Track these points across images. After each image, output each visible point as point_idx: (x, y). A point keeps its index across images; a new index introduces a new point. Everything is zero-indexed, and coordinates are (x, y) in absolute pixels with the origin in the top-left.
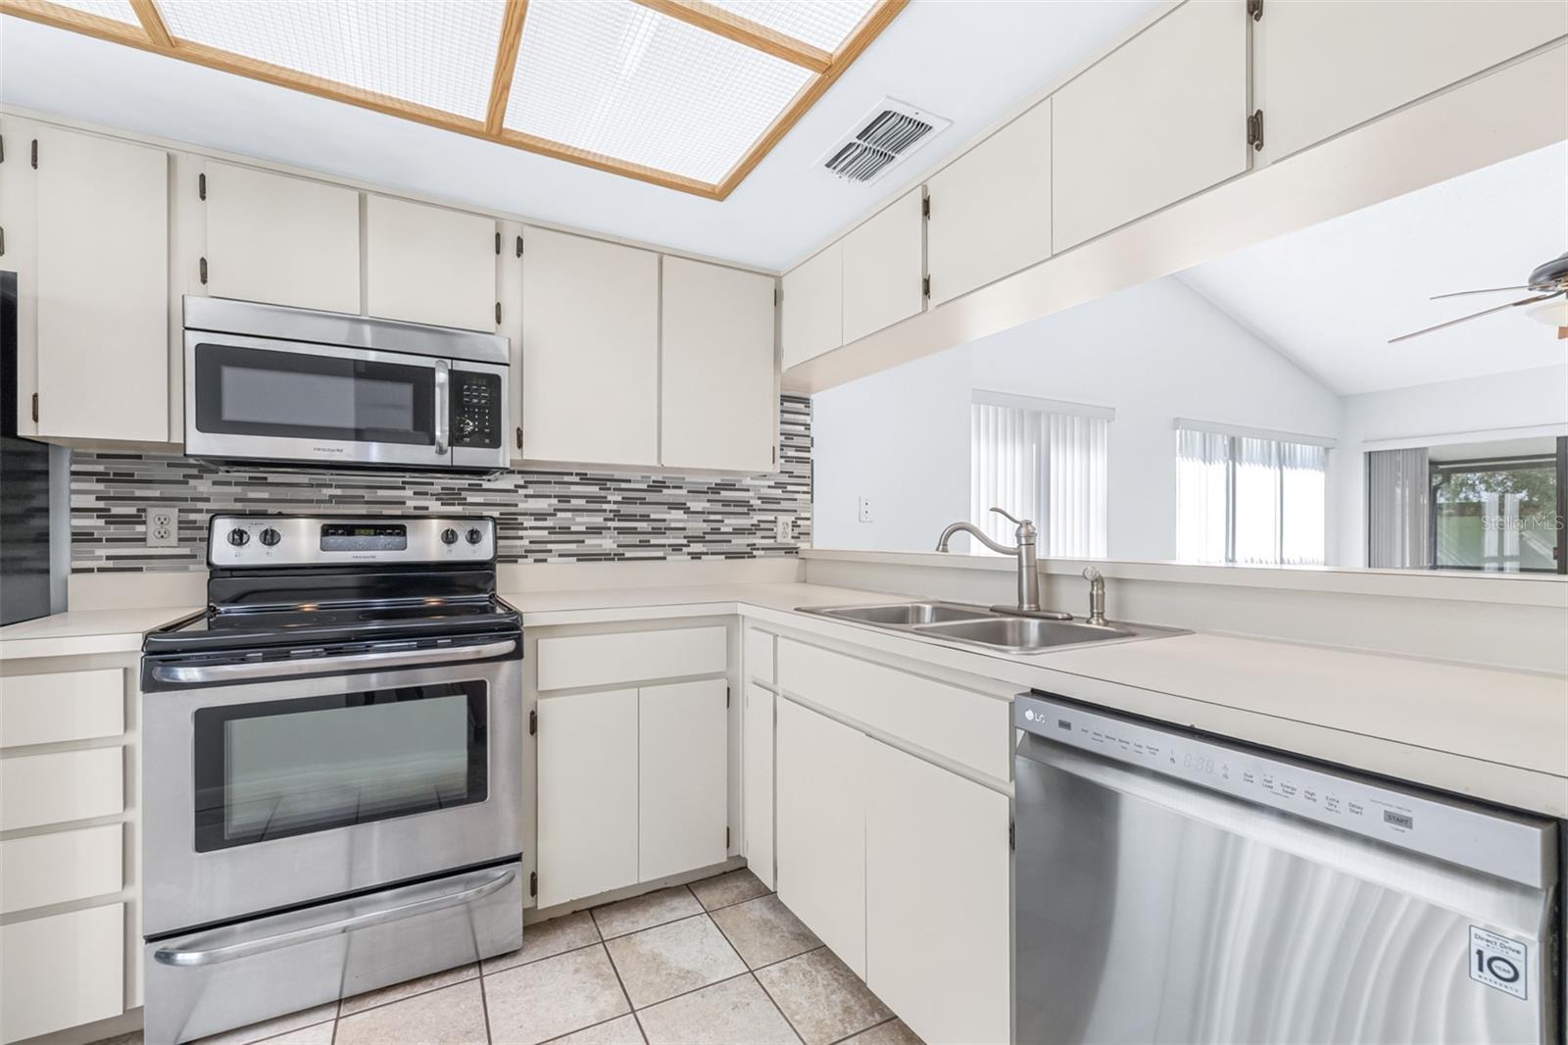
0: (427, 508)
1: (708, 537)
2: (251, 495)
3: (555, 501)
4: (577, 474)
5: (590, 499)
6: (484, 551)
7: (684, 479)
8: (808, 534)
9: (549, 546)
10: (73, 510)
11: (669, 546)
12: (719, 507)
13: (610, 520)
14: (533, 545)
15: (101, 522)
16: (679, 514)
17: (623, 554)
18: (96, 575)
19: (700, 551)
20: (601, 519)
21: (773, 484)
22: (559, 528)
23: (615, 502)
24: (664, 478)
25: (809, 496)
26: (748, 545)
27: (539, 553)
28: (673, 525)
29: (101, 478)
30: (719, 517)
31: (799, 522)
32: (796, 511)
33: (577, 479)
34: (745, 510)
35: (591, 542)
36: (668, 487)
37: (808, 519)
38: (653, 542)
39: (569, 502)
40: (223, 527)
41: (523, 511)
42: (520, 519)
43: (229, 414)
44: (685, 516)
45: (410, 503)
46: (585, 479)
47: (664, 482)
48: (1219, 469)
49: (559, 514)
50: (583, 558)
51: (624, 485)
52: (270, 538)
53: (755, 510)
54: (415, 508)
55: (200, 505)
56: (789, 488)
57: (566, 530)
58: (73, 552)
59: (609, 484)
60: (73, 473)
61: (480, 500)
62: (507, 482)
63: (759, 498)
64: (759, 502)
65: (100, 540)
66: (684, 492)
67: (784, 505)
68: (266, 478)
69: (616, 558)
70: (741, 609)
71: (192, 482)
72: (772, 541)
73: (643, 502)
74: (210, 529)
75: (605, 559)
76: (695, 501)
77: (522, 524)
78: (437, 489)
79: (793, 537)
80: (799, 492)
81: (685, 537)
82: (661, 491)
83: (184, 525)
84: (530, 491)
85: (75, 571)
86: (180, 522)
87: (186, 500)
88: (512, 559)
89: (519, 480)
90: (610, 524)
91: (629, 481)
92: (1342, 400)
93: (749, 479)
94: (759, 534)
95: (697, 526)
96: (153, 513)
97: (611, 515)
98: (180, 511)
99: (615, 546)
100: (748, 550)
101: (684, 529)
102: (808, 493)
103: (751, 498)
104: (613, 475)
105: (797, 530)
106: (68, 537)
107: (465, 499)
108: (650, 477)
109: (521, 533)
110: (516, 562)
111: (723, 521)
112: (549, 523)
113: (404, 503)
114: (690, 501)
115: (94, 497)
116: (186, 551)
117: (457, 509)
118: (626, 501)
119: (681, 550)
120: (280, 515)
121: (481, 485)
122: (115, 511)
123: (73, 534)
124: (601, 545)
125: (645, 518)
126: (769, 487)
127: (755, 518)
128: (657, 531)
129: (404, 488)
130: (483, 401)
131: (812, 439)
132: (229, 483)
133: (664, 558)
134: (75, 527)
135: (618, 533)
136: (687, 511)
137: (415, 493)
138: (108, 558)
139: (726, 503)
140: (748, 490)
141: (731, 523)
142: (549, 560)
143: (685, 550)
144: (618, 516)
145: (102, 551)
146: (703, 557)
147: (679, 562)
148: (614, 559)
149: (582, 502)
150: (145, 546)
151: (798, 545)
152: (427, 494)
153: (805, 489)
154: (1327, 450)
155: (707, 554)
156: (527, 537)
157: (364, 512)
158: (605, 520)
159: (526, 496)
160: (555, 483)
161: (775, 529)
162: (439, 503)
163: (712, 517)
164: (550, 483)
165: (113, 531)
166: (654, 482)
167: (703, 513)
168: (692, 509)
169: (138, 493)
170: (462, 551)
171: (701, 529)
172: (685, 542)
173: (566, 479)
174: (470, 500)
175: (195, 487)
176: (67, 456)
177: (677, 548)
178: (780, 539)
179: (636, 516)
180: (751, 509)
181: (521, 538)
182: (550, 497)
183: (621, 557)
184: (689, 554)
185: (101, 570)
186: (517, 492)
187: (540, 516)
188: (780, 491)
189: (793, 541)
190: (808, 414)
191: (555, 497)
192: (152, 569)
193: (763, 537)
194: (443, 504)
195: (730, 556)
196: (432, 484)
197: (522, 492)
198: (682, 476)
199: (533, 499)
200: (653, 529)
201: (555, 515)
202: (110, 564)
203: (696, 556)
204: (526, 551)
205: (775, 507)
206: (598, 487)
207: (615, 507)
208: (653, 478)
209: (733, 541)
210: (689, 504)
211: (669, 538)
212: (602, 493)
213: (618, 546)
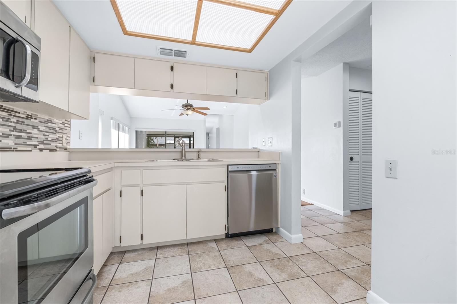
1: (45, 142)
5: (4, 119)
7: (38, 115)
8: (70, 143)
11: (33, 145)
12: (47, 130)
13: (13, 131)
16: (35, 131)
17: (17, 149)
19: (42, 148)
20: (8, 130)
23: (14, 122)
24: (31, 114)
25: (69, 128)
26: (56, 146)
28: (35, 136)
30: (48, 134)
32: (66, 134)
34: (54, 132)
35: (4, 141)
36: (32, 118)
37: (70, 137)
38: (28, 143)
44: (38, 132)
47: (31, 116)
48: (117, 131)
51: (17, 115)
56: (66, 125)
59: (12, 113)
63: (58, 128)
66: (37, 121)
69: (14, 150)
72: (61, 145)
73: (23, 123)
75: (10, 151)
76: (41, 126)
80: (67, 127)
81: (38, 142)
82: (30, 120)
90: (12, 133)
91: (19, 113)
92: (131, 118)
94: (59, 142)
95: (42, 137)
97: (12, 129)
99: (14, 144)
100: (55, 148)
101: (37, 138)
103: (56, 127)
104: (13, 109)
105: (67, 141)
108: (26, 112)
111: (48, 136)
118: (18, 122)
124: (8, 144)
125: (25, 131)
126: (61, 124)
127: (57, 135)
128: (29, 138)
133: (31, 151)
135: (15, 138)
136: (39, 130)
139: (50, 128)
140: (55, 124)
141: (52, 136)
143: (38, 147)
144: (15, 129)
146: (43, 150)
147: (36, 151)
148: (13, 151)
151: (67, 147)
153: (69, 126)
154: (129, 129)
155: (44, 149)
158: (10, 131)
161: (62, 140)
163: (46, 133)
166: (28, 115)
167: (43, 131)
168: (40, 130)
172: (37, 143)
177: (35, 146)
178: (63, 144)
179: (21, 130)
180: (56, 131)
183: (16, 150)
184: (39, 149)
188: (63, 126)
189: (67, 145)
193: (59, 143)
195: (52, 150)
198: (37, 114)
200: (28, 137)
203: (41, 150)
205: (62, 131)
206: (7, 113)
207: (13, 125)
208: (28, 113)
209: (52, 144)
210: (39, 127)
211: (33, 141)
212: (9, 117)
213: (15, 144)
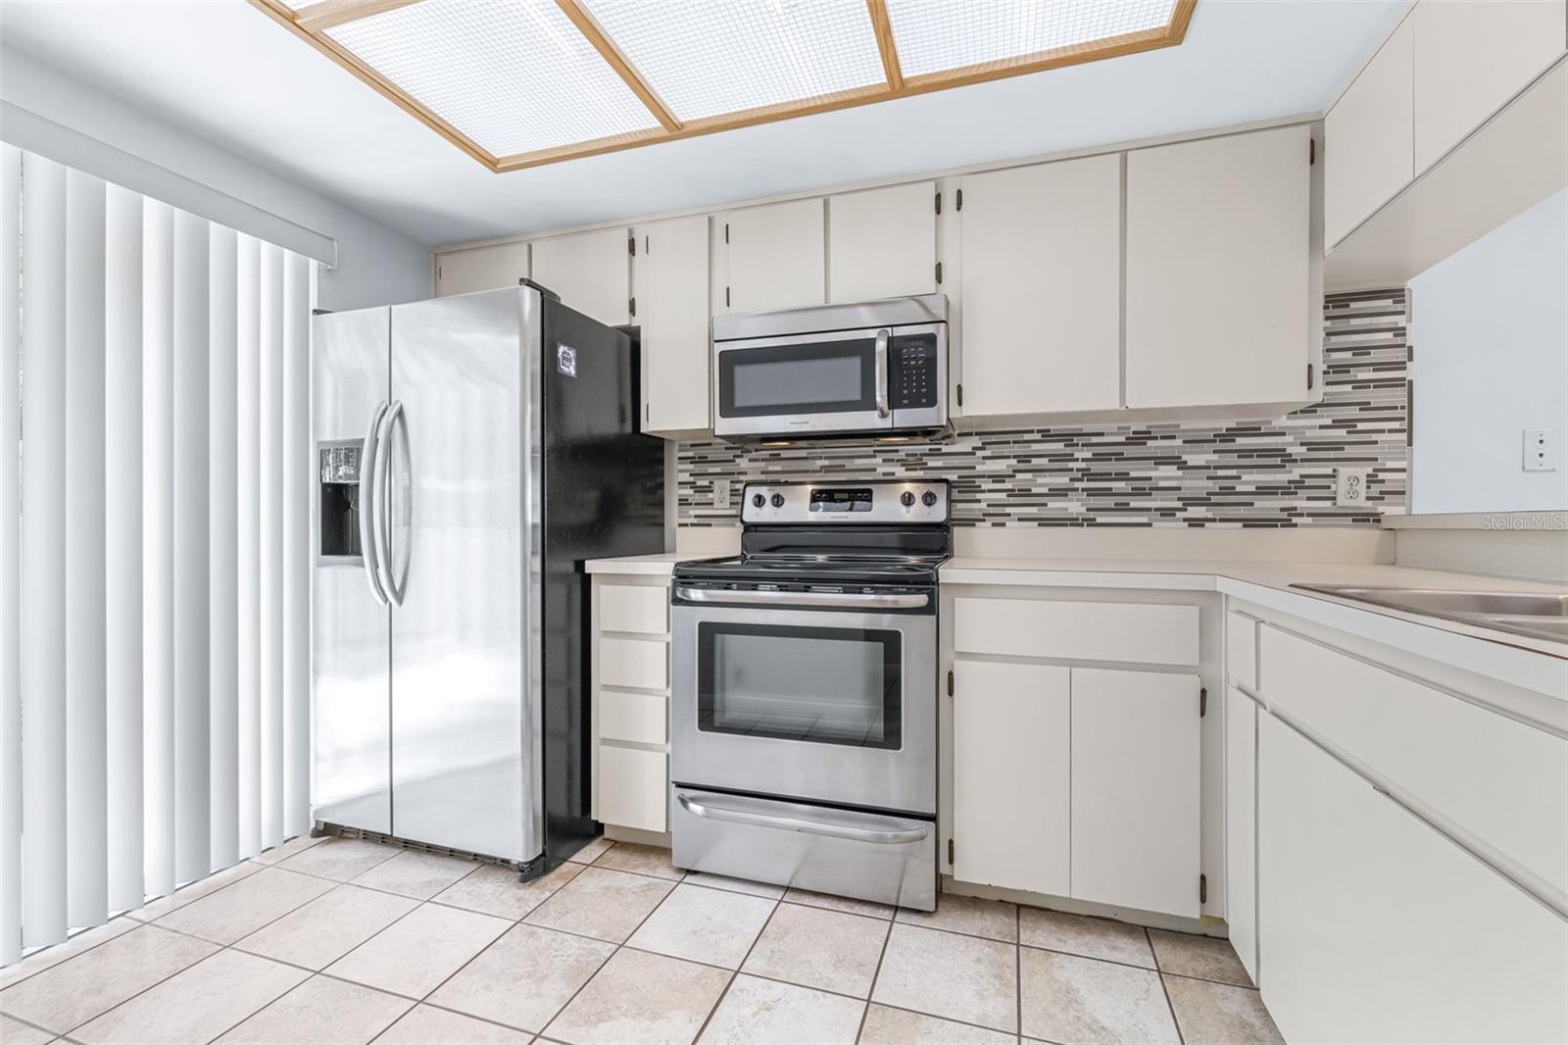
0: (893, 474)
1: (1214, 499)
2: (771, 468)
3: (1013, 462)
4: (1038, 431)
5: (1053, 457)
6: (938, 513)
7: (1179, 426)
8: (1403, 493)
9: (1008, 510)
10: (680, 483)
11: (1157, 510)
12: (1233, 459)
13: (1081, 480)
14: (991, 508)
15: (691, 492)
16: (1171, 471)
17: (1094, 520)
18: (689, 528)
19: (1203, 516)
20: (1067, 480)
21: (1329, 422)
22: (1019, 490)
23: (1083, 460)
24: (1148, 427)
25: (1404, 436)
26: (1282, 510)
27: (997, 517)
28: (1162, 484)
29: (692, 460)
30: (1234, 472)
31: (1381, 476)
32: (1376, 459)
33: (1038, 437)
34: (1278, 461)
35: (1055, 505)
36: (1156, 438)
37: (1404, 470)
38: (1133, 505)
39: (1030, 461)
40: (751, 493)
41: (981, 474)
42: (978, 481)
43: (739, 402)
44: (1180, 473)
45: (880, 470)
46: (1047, 436)
47: (1150, 433)
49: (1019, 476)
50: (1044, 522)
51: (1094, 440)
52: (778, 501)
53: (1296, 461)
54: (884, 474)
55: (742, 478)
56: (1361, 426)
57: (1025, 492)
58: (679, 512)
59: (1076, 440)
60: (680, 458)
61: (939, 464)
62: (964, 445)
63: (1302, 444)
64: (1304, 449)
65: (691, 504)
66: (1178, 442)
67: (1350, 451)
68: (779, 455)
69: (1085, 523)
70: (1223, 585)
71: (738, 460)
72: (1328, 504)
73: (1120, 457)
74: (743, 495)
75: (1072, 525)
76: (1191, 453)
77: (980, 486)
78: (902, 455)
79: (1368, 498)
80: (1383, 431)
81: (1179, 499)
82: (1145, 444)
83: (734, 492)
84: (988, 453)
85: (681, 525)
86: (731, 490)
87: (733, 474)
88: (970, 522)
89: (977, 442)
90: (1077, 485)
91: (1102, 434)
93: (1285, 417)
94: (1303, 493)
95: (1200, 485)
96: (718, 484)
97: (1080, 475)
98: (732, 482)
99: (1084, 510)
100: (1284, 515)
101: (1179, 489)
102: (1403, 431)
103: (1291, 444)
104: (1082, 429)
105: (1376, 489)
106: (677, 502)
107: (926, 464)
108: (1129, 428)
109: (979, 496)
110: (974, 525)
111: (1239, 478)
112: (1008, 485)
113: (875, 470)
114: (1186, 453)
115: (688, 474)
116: (734, 512)
117: (920, 474)
118: (1097, 458)
119: (1174, 515)
120: (786, 483)
121: (940, 449)
122: (699, 483)
123: (680, 500)
124: (1067, 509)
125: (1123, 476)
127: (1296, 472)
128: (1139, 492)
129: (875, 457)
130: (920, 362)
131: (1410, 349)
132: (757, 460)
133: (1150, 525)
134: (680, 495)
135: (1088, 495)
136: (1182, 465)
137: (884, 460)
138: (696, 516)
139: (1244, 453)
140: (1284, 434)
141: (1250, 480)
142: (1007, 524)
143: (1179, 514)
144: (1087, 474)
145: (693, 512)
146: (1206, 524)
147: (1173, 530)
148: (1082, 525)
149: (1045, 461)
150: (713, 509)
151: (1380, 509)
152: (893, 460)
153: (1396, 425)
155: (1213, 520)
156: (985, 500)
157: (844, 479)
158: (1072, 480)
159: (984, 458)
160: (1014, 442)
161: (1333, 487)
162: (904, 468)
163: (1221, 473)
164: (1008, 442)
165: (699, 498)
166: (1134, 433)
167: (1208, 467)
168: (1189, 464)
169: (711, 470)
170: (917, 513)
171: (1206, 488)
172: (1179, 504)
173: (1026, 437)
174: (931, 464)
175: (738, 465)
176: (677, 447)
177: (1167, 513)
178: (1342, 501)
179: (1111, 474)
180: (1287, 459)
181: (979, 501)
182: (1008, 457)
183: (1091, 523)
184: (1185, 520)
185: (693, 525)
186: (974, 454)
187: (998, 478)
188: (1343, 432)
189: (1370, 504)
190: (1403, 313)
191: (1014, 457)
192: (717, 525)
193: (1309, 499)
194: (907, 470)
195: (1249, 523)
196: (897, 451)
197: (979, 453)
198: (1175, 422)
199: (991, 461)
200: (1133, 489)
201: (1014, 476)
202: (695, 521)
203: (1196, 523)
204: (984, 515)
205: (1332, 454)
206: (1063, 444)
207: (1084, 465)
208: (1133, 429)
209: (1257, 504)
210: (1185, 458)
211: (1156, 500)
212: (1068, 450)
213: (1088, 510)
